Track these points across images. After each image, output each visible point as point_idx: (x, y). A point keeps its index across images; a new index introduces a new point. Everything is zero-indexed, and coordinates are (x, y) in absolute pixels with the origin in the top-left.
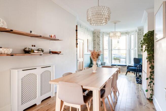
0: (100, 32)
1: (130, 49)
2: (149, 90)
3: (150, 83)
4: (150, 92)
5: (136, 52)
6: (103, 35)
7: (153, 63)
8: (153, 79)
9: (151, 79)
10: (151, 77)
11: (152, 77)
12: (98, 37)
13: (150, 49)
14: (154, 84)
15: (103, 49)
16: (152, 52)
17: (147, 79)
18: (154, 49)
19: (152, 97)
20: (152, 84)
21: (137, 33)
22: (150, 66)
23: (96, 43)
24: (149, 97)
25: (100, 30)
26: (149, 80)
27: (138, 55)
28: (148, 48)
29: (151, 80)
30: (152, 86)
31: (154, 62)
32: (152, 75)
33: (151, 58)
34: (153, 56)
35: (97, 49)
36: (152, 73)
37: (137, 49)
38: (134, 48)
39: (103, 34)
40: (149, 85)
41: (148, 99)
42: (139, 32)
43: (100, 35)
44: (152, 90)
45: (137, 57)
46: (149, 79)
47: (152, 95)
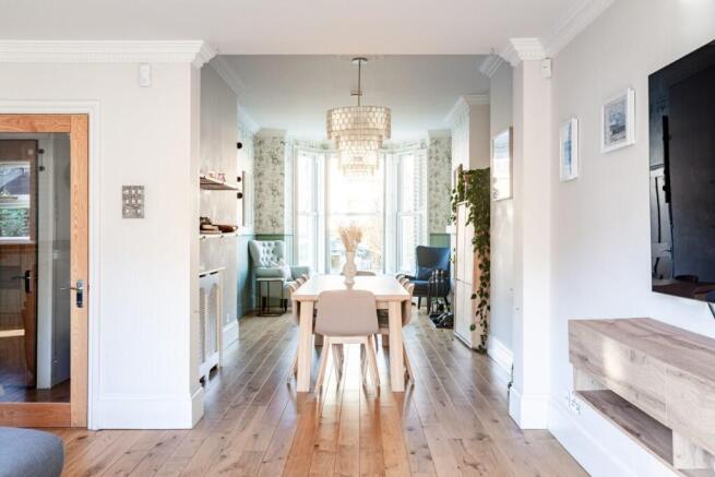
0: (282, 138)
1: (399, 210)
2: (478, 326)
3: (480, 306)
4: (480, 330)
5: (420, 225)
6: (295, 153)
7: (486, 254)
8: (487, 295)
9: (481, 296)
10: (482, 290)
11: (485, 289)
12: (276, 160)
13: (480, 217)
14: (489, 308)
15: (295, 214)
16: (486, 226)
17: (474, 297)
18: (489, 217)
19: (483, 343)
20: (485, 307)
21: (425, 151)
22: (480, 262)
23: (265, 186)
24: (478, 343)
25: (284, 131)
26: (478, 300)
27: (431, 235)
28: (477, 214)
29: (484, 298)
30: (484, 313)
31: (489, 251)
32: (484, 285)
33: (483, 242)
34: (487, 235)
35: (267, 213)
36: (485, 280)
37: (424, 212)
38: (415, 210)
39: (295, 147)
40: (477, 313)
41: (474, 350)
42: (433, 148)
43: (282, 153)
44: (485, 325)
45: (425, 244)
46: (478, 296)
47: (484, 338)
